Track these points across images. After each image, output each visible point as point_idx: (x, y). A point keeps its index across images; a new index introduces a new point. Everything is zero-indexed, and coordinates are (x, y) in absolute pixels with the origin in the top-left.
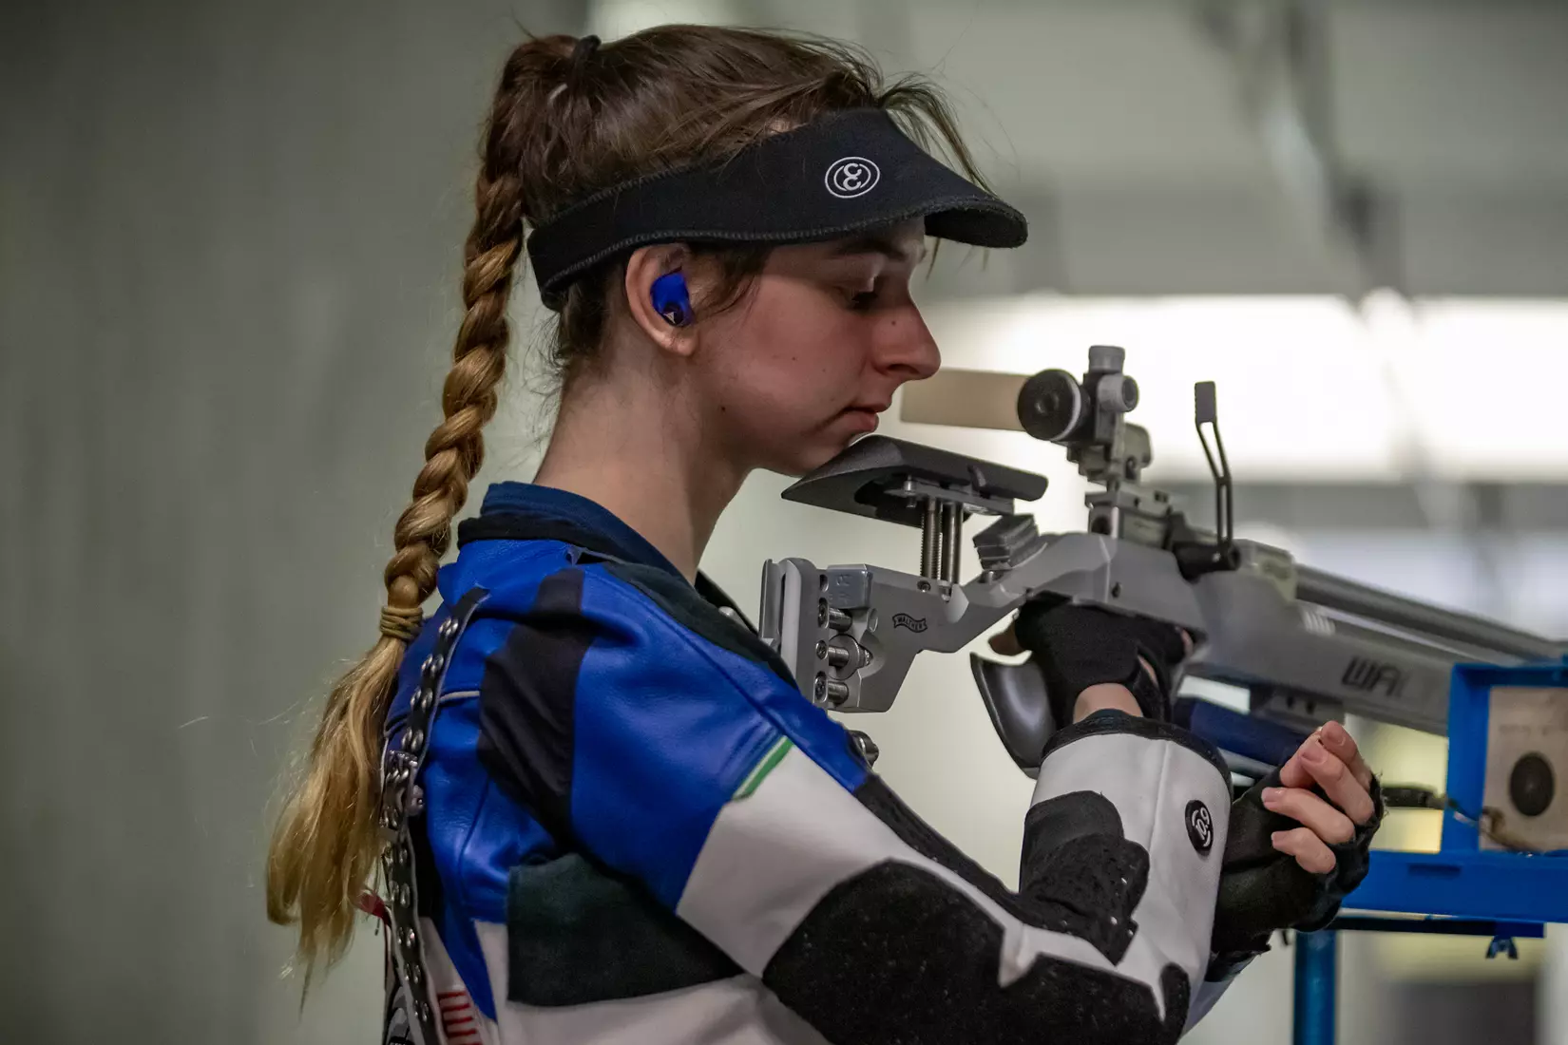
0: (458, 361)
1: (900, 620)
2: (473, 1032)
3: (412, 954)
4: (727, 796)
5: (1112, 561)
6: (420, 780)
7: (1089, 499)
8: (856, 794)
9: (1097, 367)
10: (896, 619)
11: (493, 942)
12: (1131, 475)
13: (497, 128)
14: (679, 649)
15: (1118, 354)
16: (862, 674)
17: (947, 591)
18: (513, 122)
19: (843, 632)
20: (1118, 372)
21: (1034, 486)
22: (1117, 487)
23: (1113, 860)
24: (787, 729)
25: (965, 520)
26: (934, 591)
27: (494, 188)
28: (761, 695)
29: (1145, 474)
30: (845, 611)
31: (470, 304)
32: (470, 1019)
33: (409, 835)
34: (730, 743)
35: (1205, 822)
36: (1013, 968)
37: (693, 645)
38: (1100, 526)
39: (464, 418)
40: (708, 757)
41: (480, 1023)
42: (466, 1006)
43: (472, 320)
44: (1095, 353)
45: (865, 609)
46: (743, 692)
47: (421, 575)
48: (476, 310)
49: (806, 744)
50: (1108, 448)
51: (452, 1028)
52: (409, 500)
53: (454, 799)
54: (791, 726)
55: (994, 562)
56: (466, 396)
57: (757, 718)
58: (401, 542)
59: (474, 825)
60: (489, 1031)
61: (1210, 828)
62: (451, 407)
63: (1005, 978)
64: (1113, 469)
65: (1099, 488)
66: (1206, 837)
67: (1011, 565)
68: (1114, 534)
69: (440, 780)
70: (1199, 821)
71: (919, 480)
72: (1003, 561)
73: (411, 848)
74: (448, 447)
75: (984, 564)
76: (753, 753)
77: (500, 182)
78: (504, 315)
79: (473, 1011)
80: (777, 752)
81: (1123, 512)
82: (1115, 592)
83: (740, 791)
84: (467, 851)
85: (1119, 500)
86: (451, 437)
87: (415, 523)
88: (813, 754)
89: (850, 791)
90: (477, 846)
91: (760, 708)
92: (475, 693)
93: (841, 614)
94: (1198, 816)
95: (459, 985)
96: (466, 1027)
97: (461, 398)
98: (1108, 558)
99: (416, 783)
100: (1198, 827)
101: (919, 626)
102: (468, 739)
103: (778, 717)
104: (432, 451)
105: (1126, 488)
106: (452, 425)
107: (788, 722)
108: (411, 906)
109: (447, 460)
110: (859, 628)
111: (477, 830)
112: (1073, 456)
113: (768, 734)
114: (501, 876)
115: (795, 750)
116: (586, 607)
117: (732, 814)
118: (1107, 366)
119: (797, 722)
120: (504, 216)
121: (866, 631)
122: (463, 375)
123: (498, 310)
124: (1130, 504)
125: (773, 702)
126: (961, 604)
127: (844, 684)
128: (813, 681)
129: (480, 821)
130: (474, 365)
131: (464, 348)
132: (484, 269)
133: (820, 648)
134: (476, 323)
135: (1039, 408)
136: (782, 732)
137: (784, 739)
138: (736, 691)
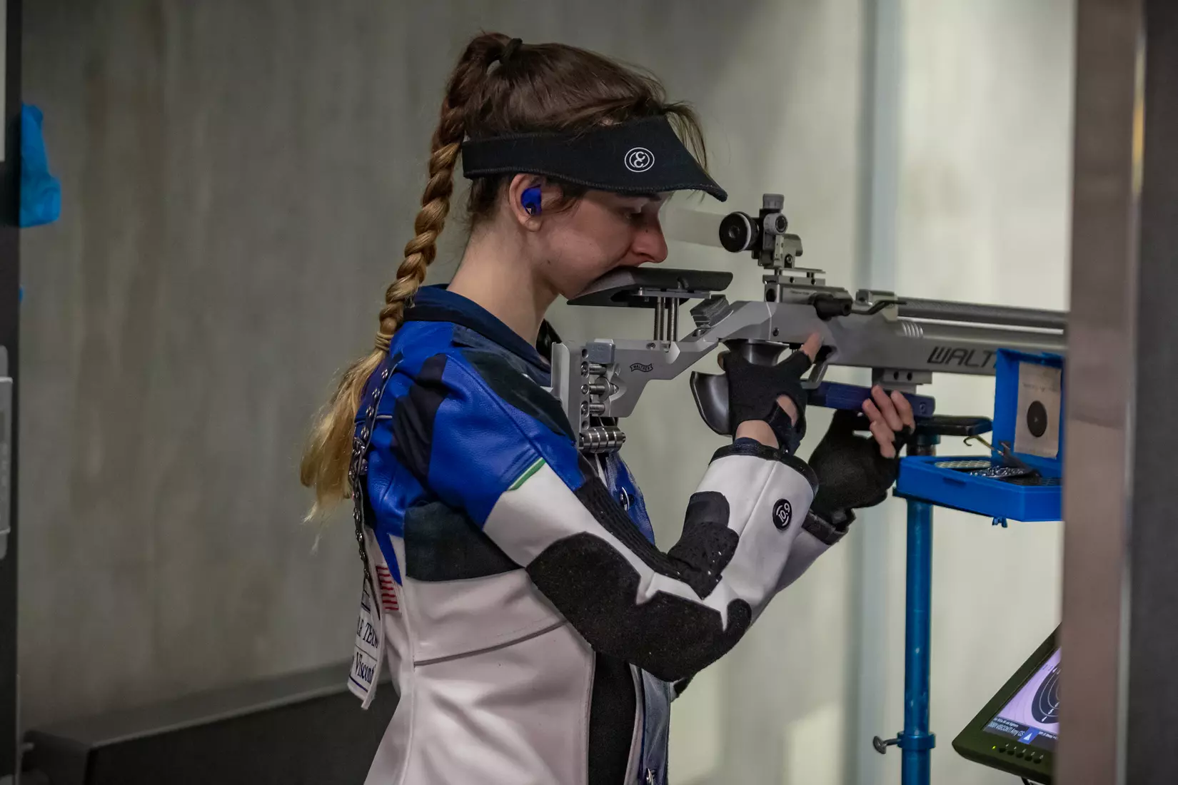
0: (424, 206)
1: (635, 367)
2: (392, 589)
3: (362, 543)
4: (505, 487)
5: (772, 317)
6: (366, 456)
7: (765, 278)
8: (575, 492)
9: (767, 207)
10: (632, 367)
11: (398, 545)
12: (788, 265)
13: (457, 81)
14: (490, 406)
15: (780, 199)
16: (612, 398)
17: (668, 346)
18: (466, 81)
19: (602, 375)
20: (778, 211)
21: (723, 279)
22: (780, 273)
23: (717, 540)
24: (544, 454)
25: (680, 304)
26: (657, 348)
27: (452, 113)
28: (531, 434)
29: (798, 262)
30: (603, 365)
31: (432, 176)
32: (390, 582)
33: (360, 484)
34: (511, 460)
35: (786, 512)
36: (644, 597)
37: (498, 404)
38: (770, 296)
39: (425, 238)
40: (499, 464)
41: (394, 585)
42: (388, 575)
43: (432, 184)
44: (766, 198)
45: (612, 365)
46: (522, 431)
47: (398, 318)
48: (436, 178)
49: (553, 462)
50: (771, 253)
51: (383, 584)
52: (394, 279)
53: (381, 470)
54: (546, 453)
55: (702, 324)
56: (428, 226)
57: (528, 446)
58: (389, 300)
59: (390, 484)
60: (399, 590)
61: (790, 515)
62: (420, 229)
63: (639, 601)
64: (776, 263)
65: (771, 272)
66: (785, 520)
67: (711, 325)
68: (778, 300)
69: (375, 458)
70: (781, 511)
71: (646, 289)
72: (707, 323)
73: (361, 491)
74: (417, 252)
75: (698, 324)
76: (522, 466)
77: (455, 109)
78: (451, 179)
79: (390, 579)
80: (536, 466)
81: (783, 286)
82: (775, 333)
83: (511, 487)
84: (386, 498)
85: (781, 280)
86: (417, 247)
87: (396, 293)
88: (555, 468)
89: (572, 490)
90: (390, 495)
91: (531, 441)
92: (391, 417)
93: (599, 367)
94: (782, 509)
95: (385, 565)
96: (389, 586)
97: (425, 226)
98: (771, 316)
99: (364, 457)
100: (781, 516)
101: (647, 369)
102: (386, 439)
103: (539, 446)
104: (408, 253)
105: (787, 273)
106: (419, 240)
107: (544, 449)
108: (361, 520)
109: (414, 259)
110: (610, 374)
111: (390, 490)
112: (755, 256)
113: (532, 456)
114: (401, 513)
115: (546, 465)
116: (444, 378)
117: (507, 497)
118: (772, 206)
119: (549, 449)
120: (455, 129)
121: (613, 376)
122: (428, 212)
123: (449, 176)
124: (788, 282)
125: (537, 438)
126: (675, 351)
127: (603, 404)
128: (579, 407)
129: (393, 485)
130: (433, 208)
131: (427, 199)
132: (441, 157)
133: (584, 388)
134: (435, 185)
135: (731, 235)
136: (540, 455)
137: (541, 459)
138: (518, 431)
